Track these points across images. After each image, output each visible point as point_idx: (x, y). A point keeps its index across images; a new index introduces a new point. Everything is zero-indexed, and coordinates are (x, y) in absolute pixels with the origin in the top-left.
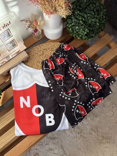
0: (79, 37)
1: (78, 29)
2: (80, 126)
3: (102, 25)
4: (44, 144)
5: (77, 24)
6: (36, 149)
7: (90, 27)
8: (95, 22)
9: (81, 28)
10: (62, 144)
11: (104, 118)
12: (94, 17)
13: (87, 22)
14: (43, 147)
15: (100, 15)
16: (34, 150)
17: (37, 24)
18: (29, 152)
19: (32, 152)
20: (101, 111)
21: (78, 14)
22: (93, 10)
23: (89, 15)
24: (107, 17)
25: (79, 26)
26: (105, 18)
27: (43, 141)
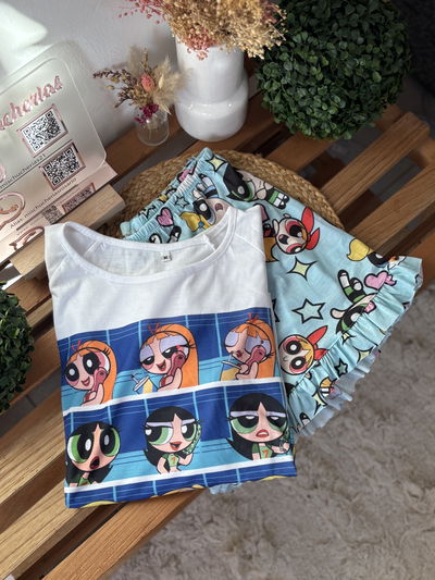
0: (308, 126)
1: (304, 98)
3: (391, 79)
4: (199, 523)
5: (301, 78)
6: (172, 543)
7: (349, 90)
8: (369, 71)
9: (316, 93)
10: (266, 522)
11: (415, 423)
12: (365, 52)
13: (336, 72)
14: (197, 532)
15: (384, 42)
16: (163, 544)
17: (156, 85)
18: (147, 552)
19: (156, 555)
21: (305, 42)
22: (360, 27)
23: (345, 45)
24: (408, 51)
25: (309, 86)
26: (403, 55)
27: (194, 512)
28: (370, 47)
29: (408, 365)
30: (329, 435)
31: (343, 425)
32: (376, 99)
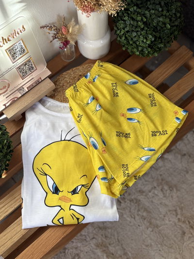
0: (138, 50)
1: (135, 36)
2: (149, 207)
3: (175, 28)
4: (88, 239)
5: (134, 27)
6: (76, 248)
7: (156, 32)
8: (164, 24)
9: (141, 34)
10: (119, 238)
12: (162, 15)
13: (149, 25)
14: (88, 243)
15: (171, 11)
16: (72, 249)
17: (69, 32)
18: (64, 252)
19: (69, 254)
20: (183, 181)
21: (135, 11)
22: (160, 4)
23: (153, 12)
24: (182, 16)
25: (138, 31)
26: (180, 17)
27: (86, 234)
28: (165, 13)
29: (184, 165)
30: (148, 198)
31: (154, 193)
32: (168, 37)
